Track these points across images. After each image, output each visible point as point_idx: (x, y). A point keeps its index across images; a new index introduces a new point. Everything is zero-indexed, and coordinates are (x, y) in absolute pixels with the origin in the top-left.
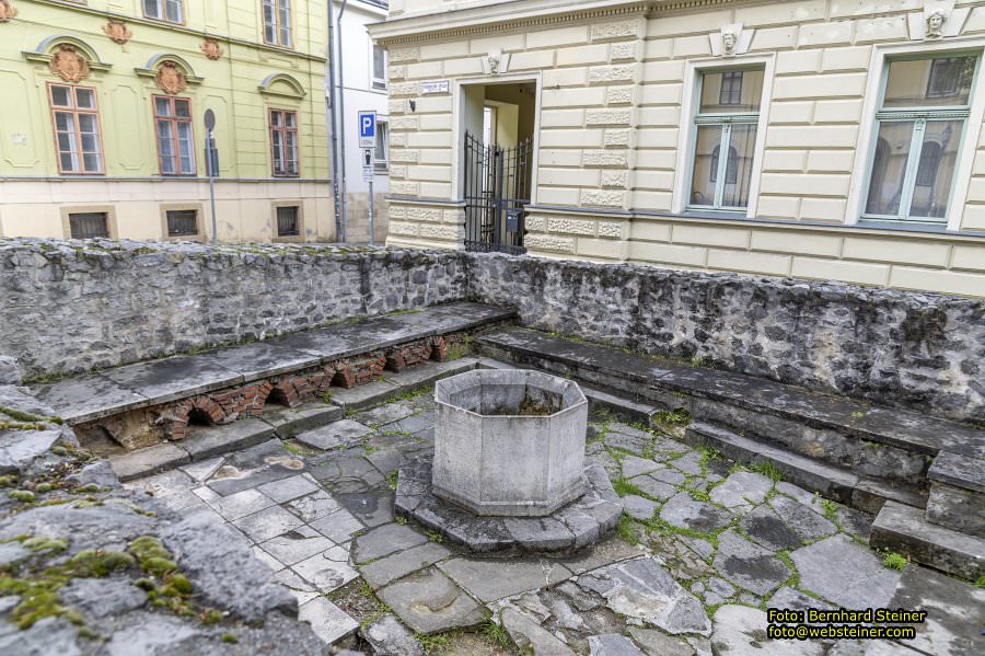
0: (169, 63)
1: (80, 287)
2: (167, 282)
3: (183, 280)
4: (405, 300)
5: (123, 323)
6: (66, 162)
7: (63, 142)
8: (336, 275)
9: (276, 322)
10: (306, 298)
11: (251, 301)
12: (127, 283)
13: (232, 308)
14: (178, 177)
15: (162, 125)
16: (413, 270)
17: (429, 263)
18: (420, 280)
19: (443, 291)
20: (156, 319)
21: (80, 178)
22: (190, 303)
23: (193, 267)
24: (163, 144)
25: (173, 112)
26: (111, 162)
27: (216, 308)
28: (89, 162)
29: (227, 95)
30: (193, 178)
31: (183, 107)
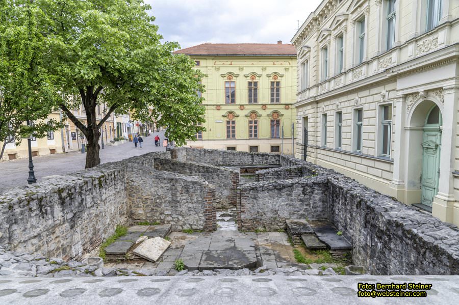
0: (275, 112)
1: (207, 155)
2: (218, 155)
3: (220, 155)
4: (262, 163)
5: (212, 160)
6: (251, 136)
7: (251, 132)
8: (246, 157)
9: (234, 163)
10: (240, 160)
11: (230, 159)
12: (213, 155)
13: (227, 160)
14: (275, 138)
15: (272, 126)
16: (265, 157)
17: (269, 156)
18: (267, 159)
19: (273, 162)
20: (216, 160)
21: (253, 139)
22: (221, 158)
23: (222, 153)
24: (272, 130)
25: (276, 123)
26: (260, 135)
27: (225, 160)
28: (256, 136)
29: (290, 117)
30: (279, 138)
31: (278, 122)
